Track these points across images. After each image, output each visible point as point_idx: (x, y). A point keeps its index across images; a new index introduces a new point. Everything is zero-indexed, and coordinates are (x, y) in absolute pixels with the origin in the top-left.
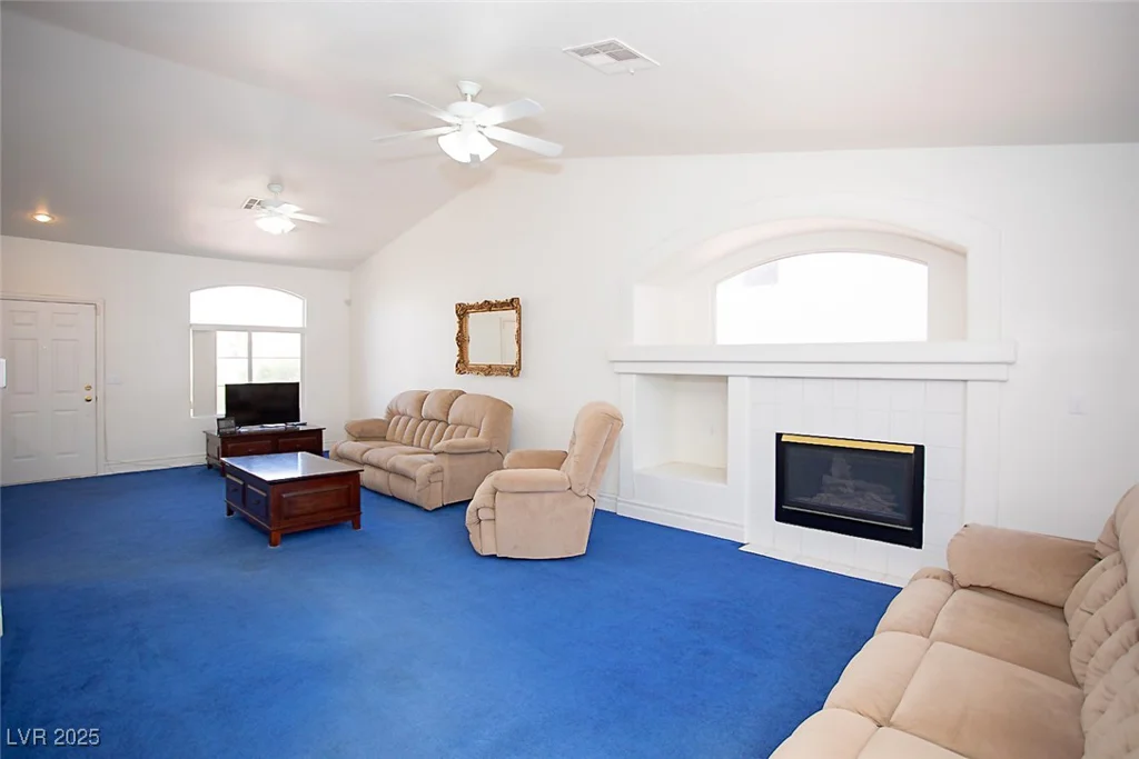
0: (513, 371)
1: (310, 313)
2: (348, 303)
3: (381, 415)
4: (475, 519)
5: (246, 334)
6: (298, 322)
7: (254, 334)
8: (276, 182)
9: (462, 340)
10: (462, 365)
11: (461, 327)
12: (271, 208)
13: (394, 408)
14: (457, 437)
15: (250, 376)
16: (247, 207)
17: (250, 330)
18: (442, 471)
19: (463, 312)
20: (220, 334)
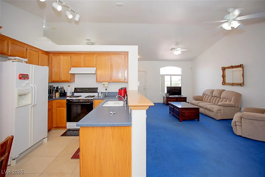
0: (241, 85)
1: (183, 71)
2: (191, 68)
3: (201, 95)
4: (234, 124)
5: (170, 76)
6: (180, 73)
7: (172, 76)
8: (177, 44)
9: (224, 76)
10: (224, 83)
11: (223, 73)
12: (176, 49)
13: (205, 93)
14: (224, 102)
15: (171, 85)
16: (171, 50)
17: (171, 75)
18: (221, 110)
19: (224, 69)
20: (166, 77)
